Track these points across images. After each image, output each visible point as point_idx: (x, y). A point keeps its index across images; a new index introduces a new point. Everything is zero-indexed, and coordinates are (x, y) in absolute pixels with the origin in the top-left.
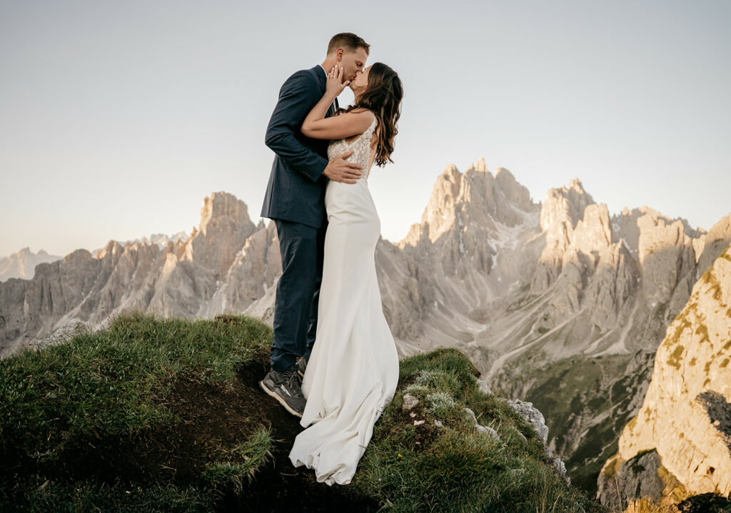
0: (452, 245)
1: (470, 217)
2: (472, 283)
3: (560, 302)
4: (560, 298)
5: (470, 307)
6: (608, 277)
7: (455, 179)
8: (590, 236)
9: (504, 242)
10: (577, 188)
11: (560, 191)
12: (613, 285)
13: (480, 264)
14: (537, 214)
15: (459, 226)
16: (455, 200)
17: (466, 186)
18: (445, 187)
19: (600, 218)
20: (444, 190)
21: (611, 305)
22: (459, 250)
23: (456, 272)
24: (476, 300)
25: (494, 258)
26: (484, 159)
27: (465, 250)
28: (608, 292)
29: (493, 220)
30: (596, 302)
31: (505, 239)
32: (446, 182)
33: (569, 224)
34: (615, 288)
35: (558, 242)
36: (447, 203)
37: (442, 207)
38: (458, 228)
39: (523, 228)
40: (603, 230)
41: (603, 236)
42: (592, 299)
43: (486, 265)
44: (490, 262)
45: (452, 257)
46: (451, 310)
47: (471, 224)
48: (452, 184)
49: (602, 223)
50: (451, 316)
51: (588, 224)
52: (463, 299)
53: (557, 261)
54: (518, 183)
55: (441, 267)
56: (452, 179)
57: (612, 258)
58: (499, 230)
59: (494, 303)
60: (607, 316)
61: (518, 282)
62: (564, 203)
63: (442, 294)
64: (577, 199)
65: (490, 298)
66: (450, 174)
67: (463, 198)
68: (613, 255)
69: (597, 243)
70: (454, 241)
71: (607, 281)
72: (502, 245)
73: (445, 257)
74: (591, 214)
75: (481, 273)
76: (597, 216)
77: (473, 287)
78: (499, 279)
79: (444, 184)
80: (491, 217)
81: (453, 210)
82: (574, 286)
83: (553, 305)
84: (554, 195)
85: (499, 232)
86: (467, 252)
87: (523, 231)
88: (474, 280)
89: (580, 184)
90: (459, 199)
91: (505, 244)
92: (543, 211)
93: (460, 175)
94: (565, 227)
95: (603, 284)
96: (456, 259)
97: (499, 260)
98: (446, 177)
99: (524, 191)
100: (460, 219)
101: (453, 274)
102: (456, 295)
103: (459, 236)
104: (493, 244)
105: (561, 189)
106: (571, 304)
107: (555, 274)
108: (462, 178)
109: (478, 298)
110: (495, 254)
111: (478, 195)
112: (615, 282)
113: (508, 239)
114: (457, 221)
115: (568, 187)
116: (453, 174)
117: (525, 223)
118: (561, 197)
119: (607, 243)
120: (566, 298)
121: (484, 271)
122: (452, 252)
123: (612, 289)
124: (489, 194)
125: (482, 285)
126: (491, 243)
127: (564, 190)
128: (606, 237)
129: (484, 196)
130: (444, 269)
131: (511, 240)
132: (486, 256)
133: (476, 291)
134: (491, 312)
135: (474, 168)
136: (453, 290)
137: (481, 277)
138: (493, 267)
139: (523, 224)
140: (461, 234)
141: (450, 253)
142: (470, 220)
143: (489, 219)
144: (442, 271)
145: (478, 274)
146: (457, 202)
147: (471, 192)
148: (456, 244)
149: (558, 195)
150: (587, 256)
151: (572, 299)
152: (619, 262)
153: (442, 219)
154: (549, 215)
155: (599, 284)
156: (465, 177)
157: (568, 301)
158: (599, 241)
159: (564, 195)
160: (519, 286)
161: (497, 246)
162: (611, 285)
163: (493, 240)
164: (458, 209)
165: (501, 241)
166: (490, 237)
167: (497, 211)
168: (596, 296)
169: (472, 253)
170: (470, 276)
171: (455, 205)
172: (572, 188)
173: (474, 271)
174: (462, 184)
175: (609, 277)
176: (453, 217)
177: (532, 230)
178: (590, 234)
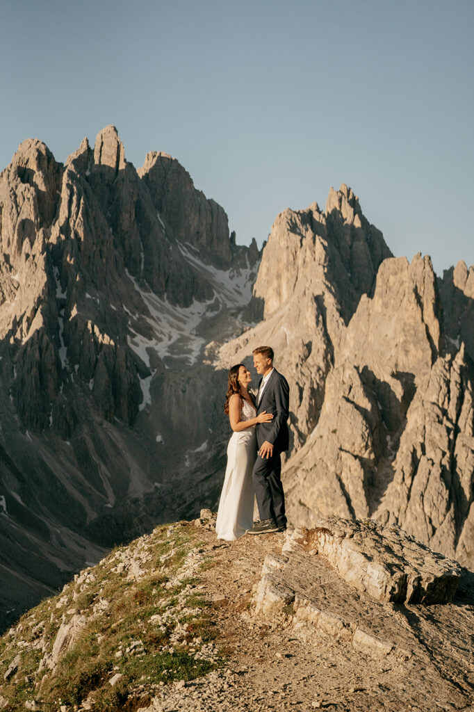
0: (40, 350)
1: (83, 278)
2: (91, 446)
3: (320, 496)
4: (320, 485)
5: (88, 509)
6: (436, 435)
7: (46, 180)
8: (390, 333)
9: (167, 341)
10: (347, 212)
11: (307, 218)
12: (448, 454)
13: (112, 399)
14: (245, 272)
15: (58, 300)
16: (47, 235)
17: (75, 198)
18: (20, 199)
19: (415, 290)
20: (17, 206)
21: (444, 504)
22: (57, 363)
23: (51, 419)
24: (103, 492)
25: (145, 385)
26: (115, 130)
27: (72, 363)
28: (436, 471)
29: (137, 287)
30: (409, 498)
31: (170, 338)
32: (22, 187)
33: (330, 301)
34: (453, 461)
35: (309, 346)
36: (26, 242)
37: (11, 251)
38: (54, 306)
39: (211, 308)
40: (423, 320)
41: (423, 335)
42: (399, 488)
43: (124, 401)
44: (136, 395)
45: (41, 378)
46: (41, 518)
47: (88, 296)
48: (37, 190)
49: (420, 303)
50: (44, 533)
51: (385, 305)
52: (70, 488)
53: (306, 394)
54: (200, 194)
55: (13, 408)
56: (38, 179)
57: (445, 389)
58: (154, 312)
59: (148, 498)
60: (434, 530)
61: (204, 446)
62: (319, 248)
63: (17, 475)
64: (348, 238)
65: (139, 486)
66: (33, 166)
67: (65, 229)
68: (448, 383)
69: (407, 352)
70: (46, 338)
71: (435, 446)
72: (162, 351)
73: (23, 382)
74: (392, 279)
75: (114, 423)
76: (408, 287)
77: (95, 458)
78: (159, 438)
79: (18, 192)
80: (132, 278)
81: (40, 260)
82: (356, 457)
83: (301, 504)
84: (293, 228)
85: (152, 318)
86: (77, 367)
87: (210, 315)
88: (95, 440)
89: (354, 203)
90: (55, 231)
91: (171, 348)
92: (264, 266)
93: (60, 168)
94: (321, 310)
95: (424, 453)
96: (51, 385)
97: (156, 390)
98: (24, 175)
99: (216, 215)
100: (58, 283)
101: (44, 425)
102: (53, 479)
103: (59, 328)
104: (140, 346)
105: (311, 212)
106: (349, 501)
107: (303, 427)
108: (65, 178)
109: (107, 486)
110: (145, 374)
111: (102, 220)
112: (452, 446)
113: (176, 335)
114: (50, 287)
115: (327, 210)
116: (40, 167)
117: (216, 295)
118: (309, 234)
119: (430, 352)
120: (336, 485)
121: (120, 417)
122: (41, 368)
123: (445, 462)
124: (127, 220)
125: (118, 452)
126: (137, 345)
127: (316, 216)
128: (429, 337)
129: (115, 223)
130: (22, 412)
131: (184, 339)
132: (126, 379)
133: (103, 469)
134: (141, 522)
135: (90, 151)
136: (43, 465)
137: (114, 434)
138: (141, 407)
139: (211, 296)
140: (60, 320)
141: (34, 371)
142: (83, 288)
143: (128, 282)
144: (16, 416)
145: (106, 424)
146: (53, 240)
147: (86, 214)
148: (51, 346)
149: (302, 229)
150: (386, 385)
151: (350, 489)
152: (461, 399)
153: (12, 281)
154: (279, 277)
155: (414, 453)
156: (71, 175)
157: (339, 492)
158: (411, 347)
159: (316, 228)
160: (209, 455)
161: (150, 351)
162: (444, 454)
163: (139, 338)
164: (54, 256)
165: (160, 340)
166: (132, 330)
167: (149, 263)
168: (408, 481)
169: (90, 371)
170: (86, 429)
171: (46, 247)
172: (335, 210)
173: (98, 419)
174: (65, 194)
175: (439, 436)
176: (41, 278)
177: (235, 315)
178: (390, 329)
